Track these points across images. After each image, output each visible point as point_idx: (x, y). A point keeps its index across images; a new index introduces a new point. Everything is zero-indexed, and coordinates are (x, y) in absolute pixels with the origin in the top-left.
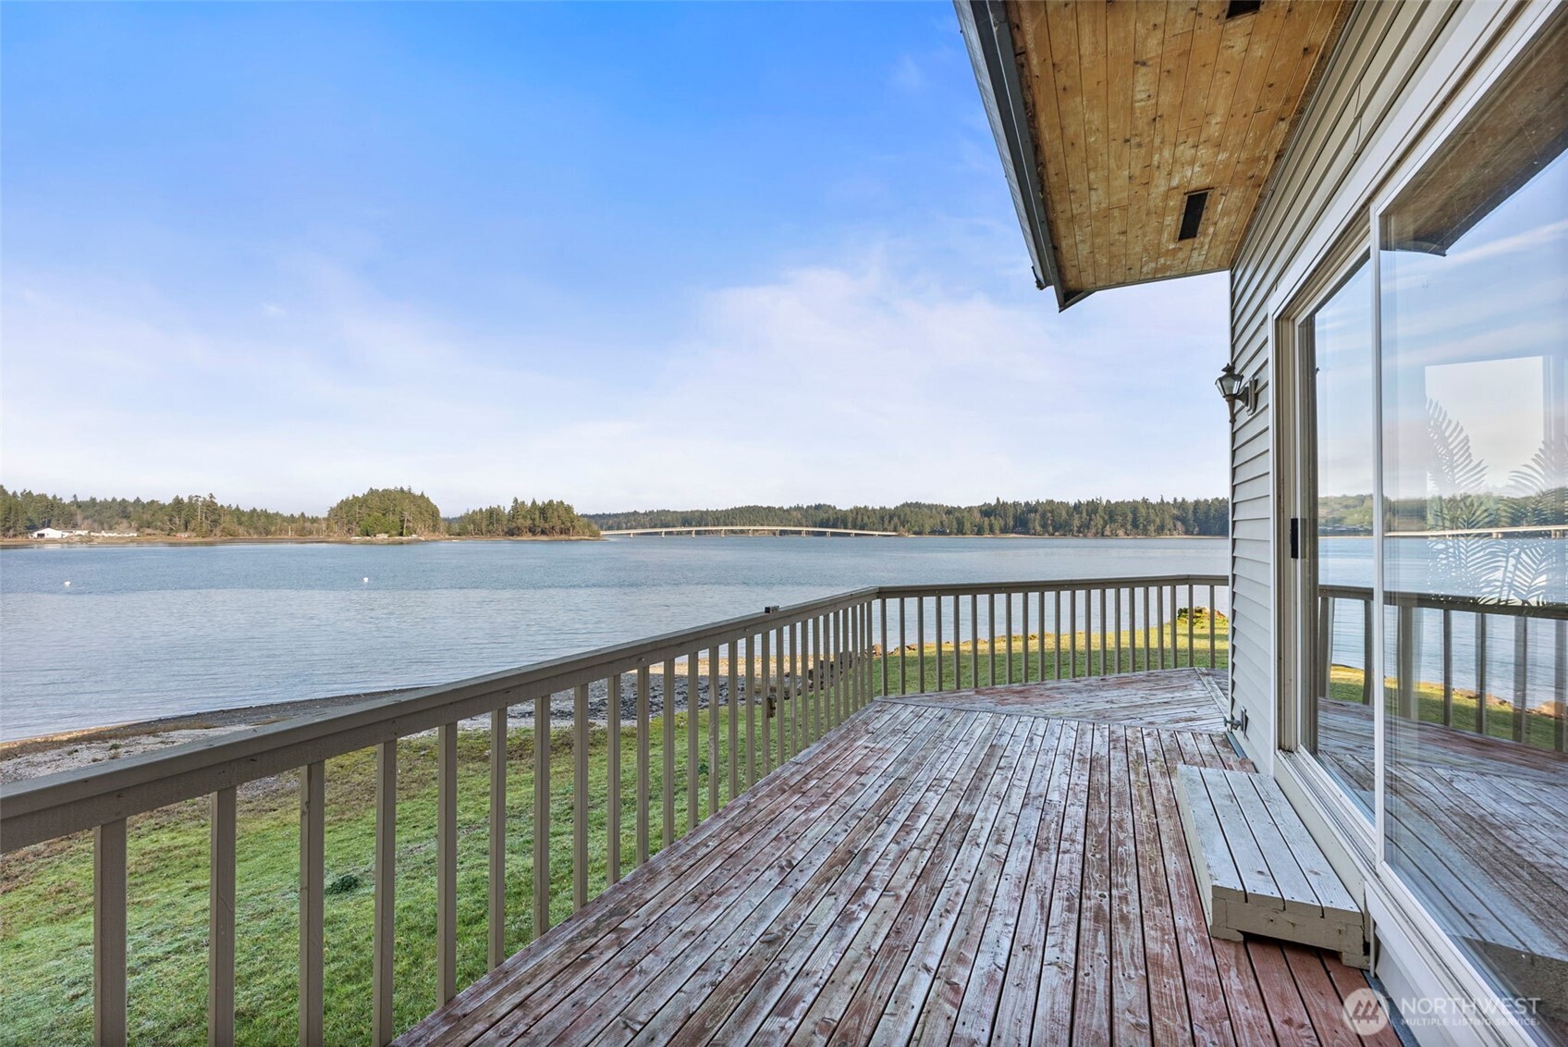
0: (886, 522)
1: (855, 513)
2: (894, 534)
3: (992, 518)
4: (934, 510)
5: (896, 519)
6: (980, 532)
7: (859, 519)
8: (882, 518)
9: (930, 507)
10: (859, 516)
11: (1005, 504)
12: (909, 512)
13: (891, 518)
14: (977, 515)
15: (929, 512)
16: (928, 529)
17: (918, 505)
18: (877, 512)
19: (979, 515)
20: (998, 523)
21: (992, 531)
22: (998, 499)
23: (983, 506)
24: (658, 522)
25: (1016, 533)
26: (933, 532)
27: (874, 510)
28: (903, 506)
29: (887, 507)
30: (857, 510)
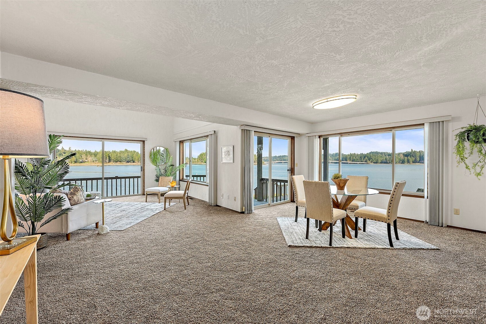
0: (362, 159)
1: (350, 156)
2: (365, 163)
3: (409, 157)
4: (383, 154)
5: (366, 158)
6: (403, 162)
7: (352, 158)
8: (361, 157)
9: (382, 153)
10: (352, 157)
11: (415, 152)
12: (372, 155)
13: (365, 157)
14: (402, 156)
15: (381, 155)
16: (380, 161)
17: (377, 153)
18: (359, 155)
19: (403, 156)
20: (411, 159)
21: (408, 162)
22: (412, 150)
23: (406, 152)
24: (283, 159)
25: (420, 163)
26: (381, 163)
27: (358, 155)
28: (370, 153)
29: (364, 153)
30: (351, 155)
